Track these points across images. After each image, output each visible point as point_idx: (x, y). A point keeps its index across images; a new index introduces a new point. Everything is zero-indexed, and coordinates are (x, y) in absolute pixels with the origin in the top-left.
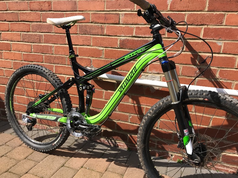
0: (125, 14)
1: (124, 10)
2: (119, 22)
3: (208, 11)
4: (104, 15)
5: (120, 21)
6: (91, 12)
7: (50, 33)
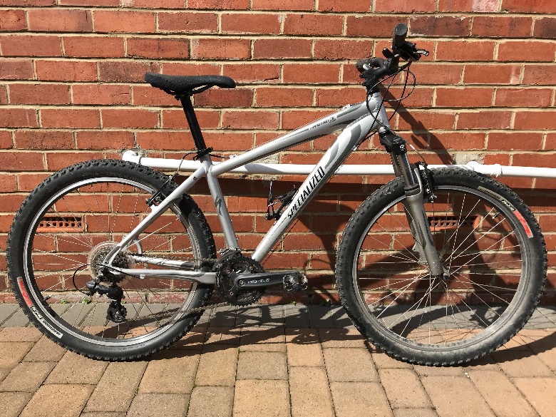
0: (201, 40)
1: (198, 31)
2: (189, 55)
3: (347, 37)
4: (156, 43)
5: (192, 54)
6: (125, 36)
7: (27, 80)
